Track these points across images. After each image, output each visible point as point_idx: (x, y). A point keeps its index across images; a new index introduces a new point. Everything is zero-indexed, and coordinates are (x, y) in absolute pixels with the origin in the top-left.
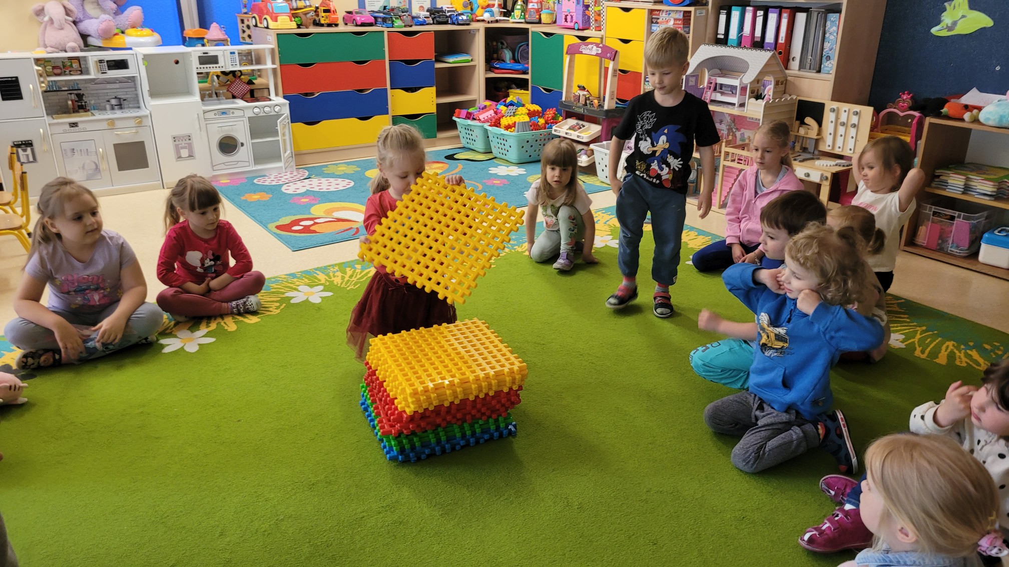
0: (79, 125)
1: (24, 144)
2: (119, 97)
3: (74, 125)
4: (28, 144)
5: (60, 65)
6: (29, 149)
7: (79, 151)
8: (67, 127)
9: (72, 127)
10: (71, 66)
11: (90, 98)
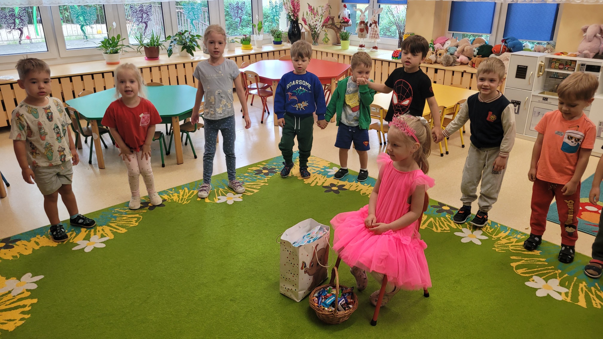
0: (548, 100)
1: (516, 103)
3: (545, 99)
5: (564, 63)
6: (517, 106)
7: (542, 115)
8: (541, 99)
9: (544, 100)
10: (570, 65)
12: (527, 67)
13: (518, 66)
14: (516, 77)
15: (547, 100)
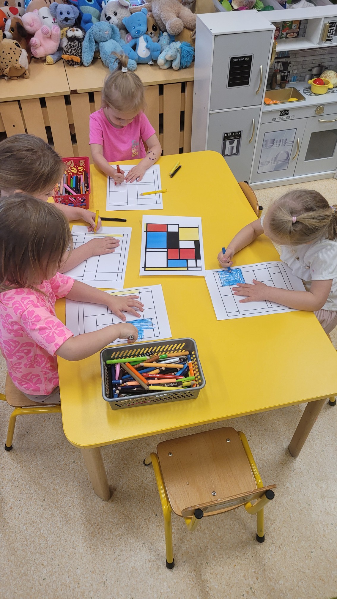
0: (289, 112)
1: (233, 136)
2: (322, 65)
3: (284, 113)
4: (237, 135)
7: (278, 141)
8: (278, 115)
10: (290, 27)
11: (295, 67)
12: (250, 57)
13: (232, 59)
14: (230, 85)
15: (287, 114)
